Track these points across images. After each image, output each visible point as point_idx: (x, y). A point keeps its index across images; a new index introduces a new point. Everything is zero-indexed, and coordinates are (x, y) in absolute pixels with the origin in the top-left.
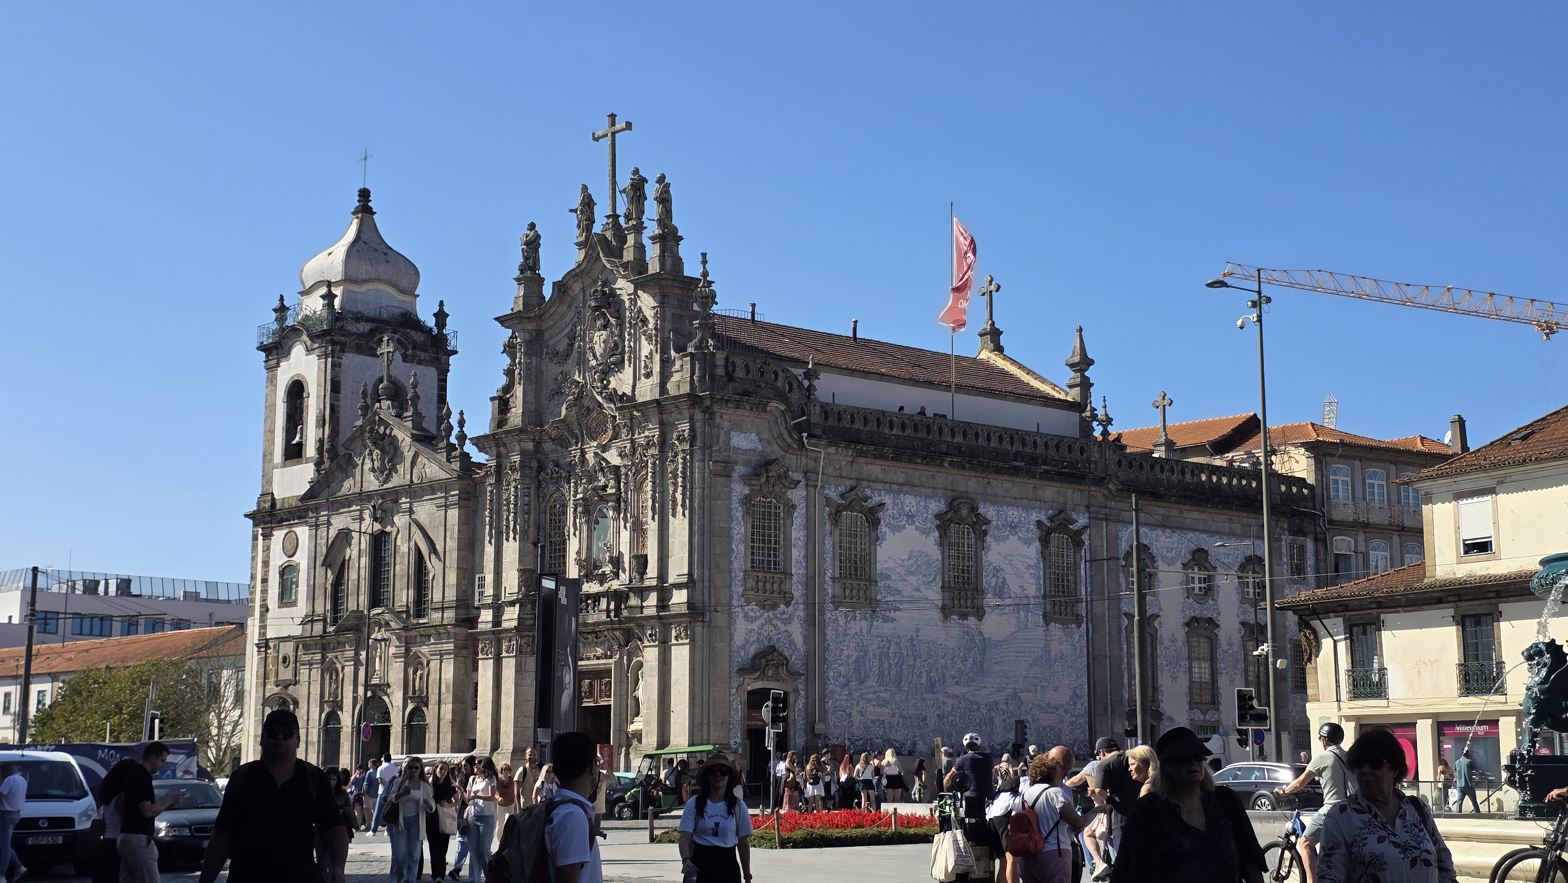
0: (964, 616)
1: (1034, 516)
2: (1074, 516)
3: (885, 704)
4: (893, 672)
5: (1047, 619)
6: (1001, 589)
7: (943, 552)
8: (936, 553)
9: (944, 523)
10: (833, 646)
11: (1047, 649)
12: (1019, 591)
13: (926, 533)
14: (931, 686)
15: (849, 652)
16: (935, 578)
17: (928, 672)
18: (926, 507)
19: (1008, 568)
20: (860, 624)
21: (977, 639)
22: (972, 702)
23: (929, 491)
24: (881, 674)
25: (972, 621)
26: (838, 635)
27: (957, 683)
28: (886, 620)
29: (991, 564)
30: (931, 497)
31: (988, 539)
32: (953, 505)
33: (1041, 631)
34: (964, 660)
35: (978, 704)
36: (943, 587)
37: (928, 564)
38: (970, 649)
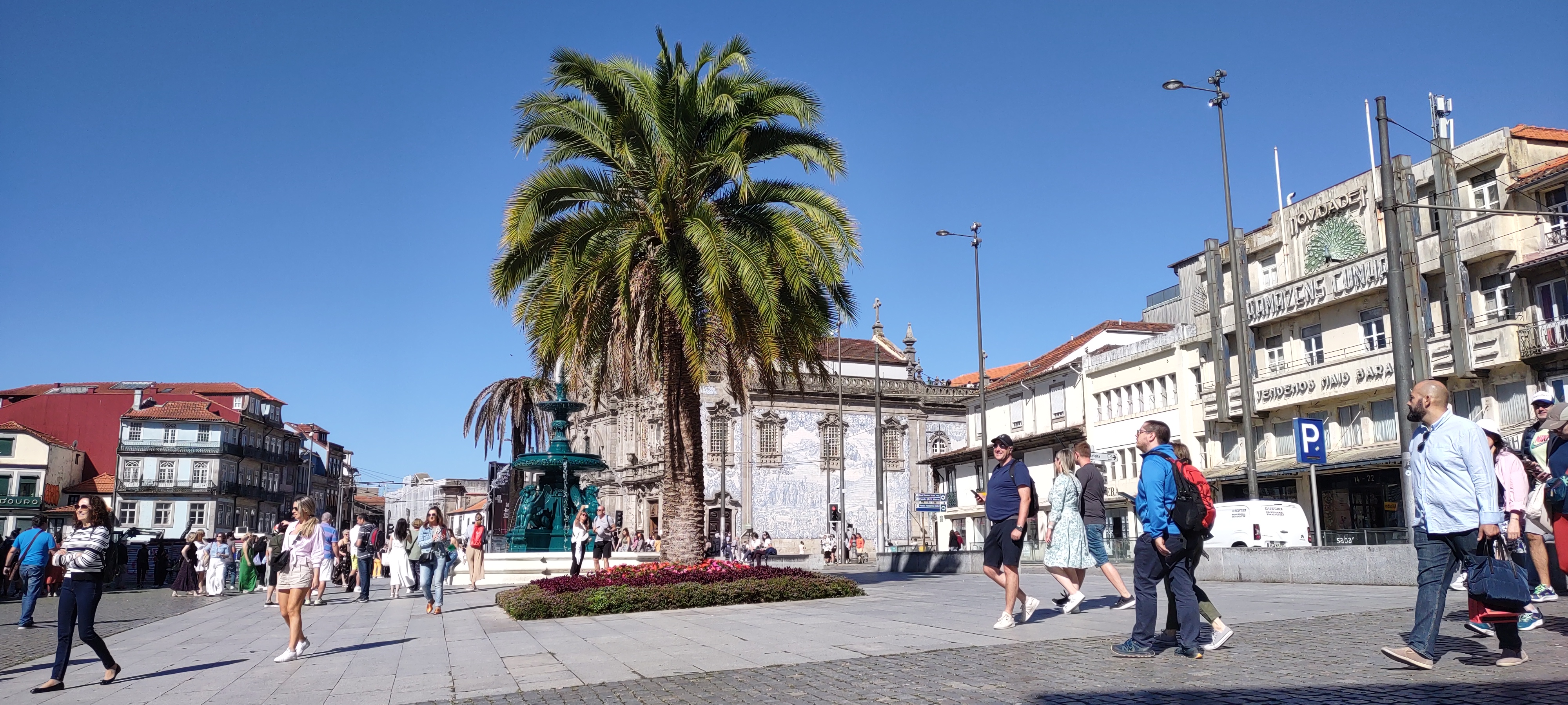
0: (833, 470)
1: (875, 421)
2: (900, 419)
3: (787, 514)
4: (792, 498)
6: (855, 456)
7: (821, 440)
8: (817, 440)
9: (821, 426)
10: (757, 487)
12: (866, 457)
13: (811, 430)
15: (767, 489)
16: (816, 453)
18: (812, 419)
19: (859, 446)
20: (772, 475)
23: (813, 411)
24: (784, 499)
25: (838, 472)
26: (759, 482)
28: (787, 473)
29: (849, 444)
30: (815, 415)
31: (848, 432)
32: (827, 418)
34: (833, 492)
36: (821, 457)
37: (813, 445)
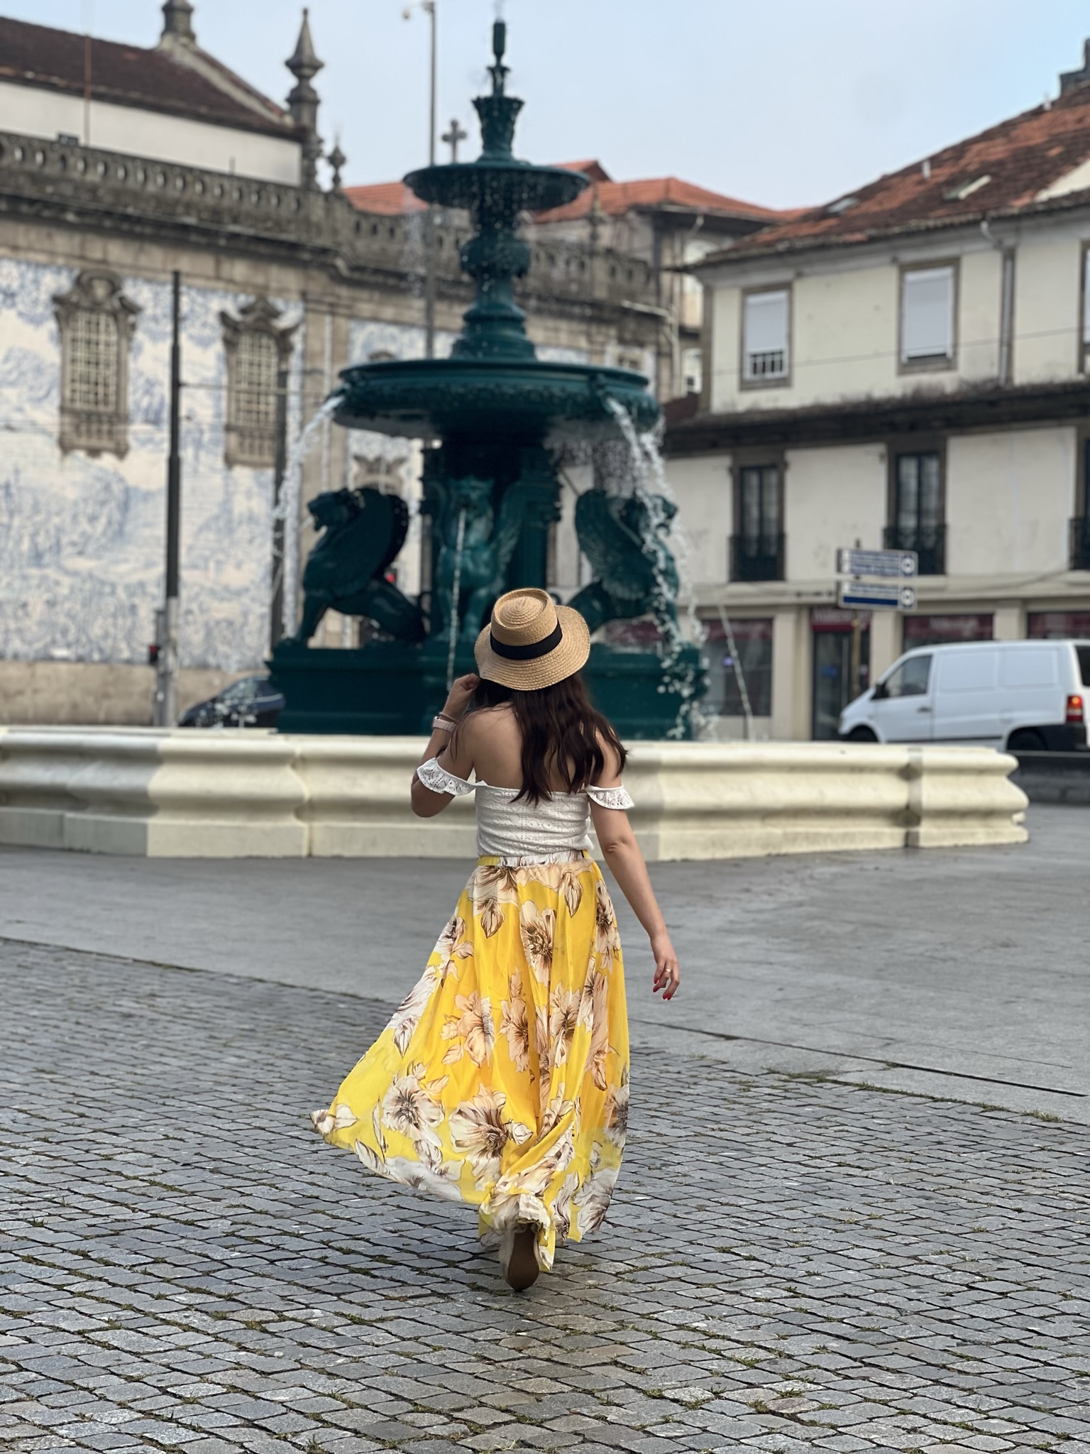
0: (94, 452)
1: (217, 304)
2: (279, 304)
5: (230, 461)
6: (157, 413)
7: (63, 354)
8: (51, 355)
9: (64, 308)
11: (226, 505)
14: (37, 557)
16: (47, 395)
17: (34, 536)
18: (36, 282)
21: (117, 488)
22: (103, 583)
23: (42, 258)
25: (108, 460)
27: (81, 553)
29: (141, 374)
30: (45, 266)
31: (140, 336)
32: (81, 284)
33: (218, 480)
34: (93, 519)
35: (113, 586)
36: (63, 410)
37: (39, 370)
38: (103, 503)
